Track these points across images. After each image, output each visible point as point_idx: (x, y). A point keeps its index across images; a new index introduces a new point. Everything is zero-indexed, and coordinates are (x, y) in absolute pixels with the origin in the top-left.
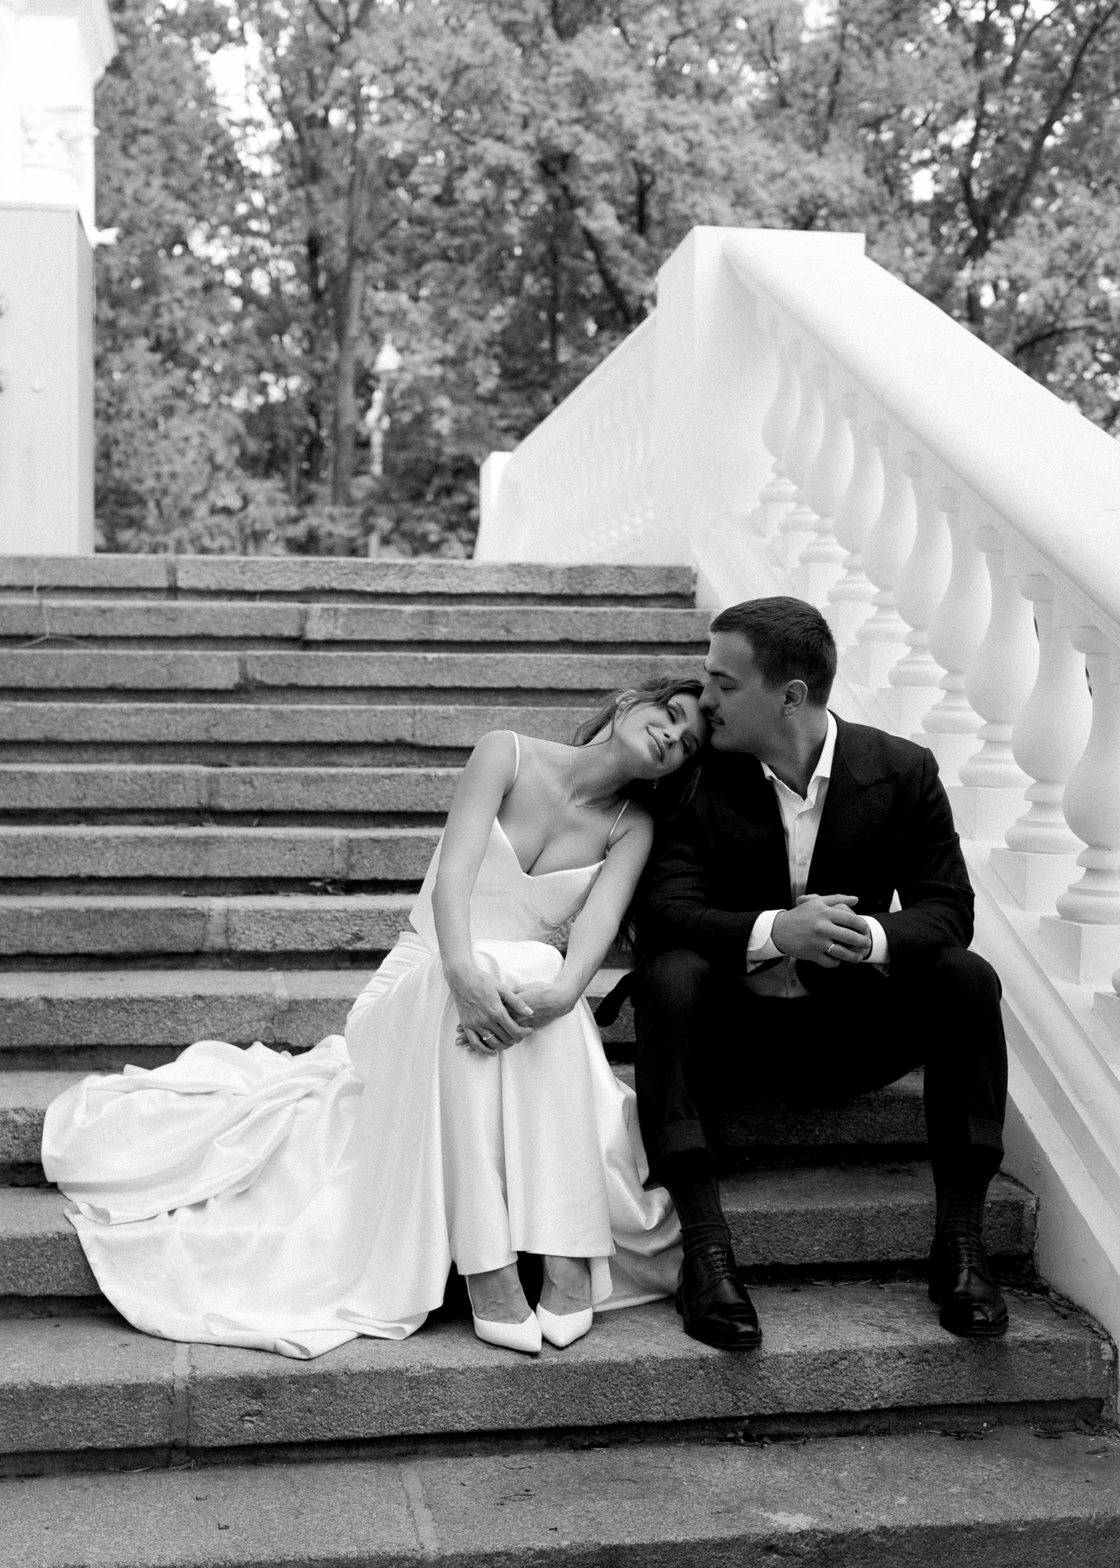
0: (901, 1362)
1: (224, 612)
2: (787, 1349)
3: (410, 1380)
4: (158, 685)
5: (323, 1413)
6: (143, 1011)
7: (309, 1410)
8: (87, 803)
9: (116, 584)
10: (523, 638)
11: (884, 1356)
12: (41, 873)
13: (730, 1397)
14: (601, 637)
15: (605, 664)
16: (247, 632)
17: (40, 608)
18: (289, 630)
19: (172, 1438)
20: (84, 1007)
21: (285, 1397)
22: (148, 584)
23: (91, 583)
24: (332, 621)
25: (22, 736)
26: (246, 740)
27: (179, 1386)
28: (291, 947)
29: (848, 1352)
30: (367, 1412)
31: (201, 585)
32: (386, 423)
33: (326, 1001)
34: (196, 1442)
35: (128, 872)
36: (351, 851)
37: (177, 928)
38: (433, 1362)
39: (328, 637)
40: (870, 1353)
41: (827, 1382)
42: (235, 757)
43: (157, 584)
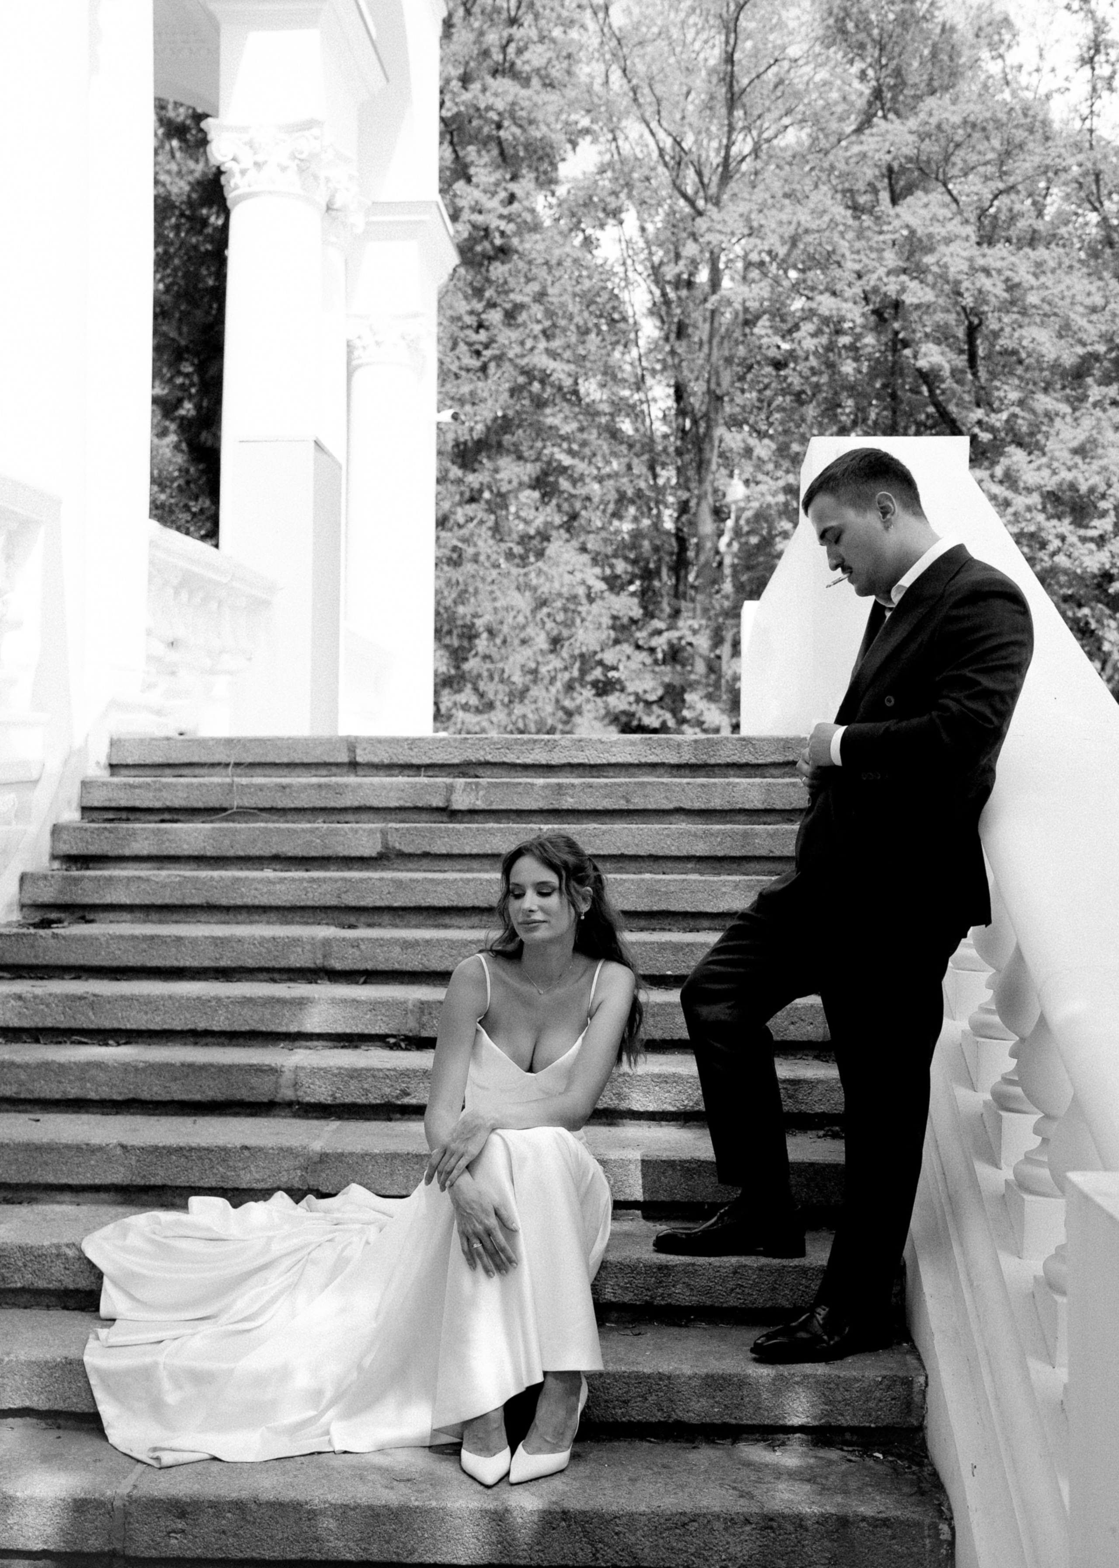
0: (748, 1528)
1: (383, 787)
2: (643, 1508)
3: (309, 1512)
4: (313, 854)
5: (236, 1535)
6: (200, 1158)
7: (224, 1532)
8: (223, 963)
9: (306, 760)
10: (640, 807)
11: (731, 1521)
12: (166, 1027)
13: (589, 1549)
14: (711, 805)
15: (700, 833)
16: (401, 803)
17: (231, 785)
18: (437, 801)
19: (111, 1547)
20: (152, 1153)
21: (203, 1519)
22: (332, 760)
23: (285, 760)
24: (473, 794)
25: (188, 901)
26: (371, 905)
27: (118, 1503)
28: (348, 1100)
29: (699, 1515)
30: (271, 1537)
31: (376, 760)
32: (736, 546)
33: (351, 1154)
34: (130, 1552)
35: (236, 1027)
36: (422, 1011)
37: (254, 1081)
38: (329, 1497)
39: (471, 807)
40: (718, 1517)
41: (678, 1541)
42: (362, 919)
43: (339, 760)
